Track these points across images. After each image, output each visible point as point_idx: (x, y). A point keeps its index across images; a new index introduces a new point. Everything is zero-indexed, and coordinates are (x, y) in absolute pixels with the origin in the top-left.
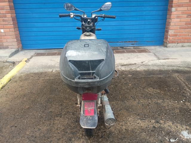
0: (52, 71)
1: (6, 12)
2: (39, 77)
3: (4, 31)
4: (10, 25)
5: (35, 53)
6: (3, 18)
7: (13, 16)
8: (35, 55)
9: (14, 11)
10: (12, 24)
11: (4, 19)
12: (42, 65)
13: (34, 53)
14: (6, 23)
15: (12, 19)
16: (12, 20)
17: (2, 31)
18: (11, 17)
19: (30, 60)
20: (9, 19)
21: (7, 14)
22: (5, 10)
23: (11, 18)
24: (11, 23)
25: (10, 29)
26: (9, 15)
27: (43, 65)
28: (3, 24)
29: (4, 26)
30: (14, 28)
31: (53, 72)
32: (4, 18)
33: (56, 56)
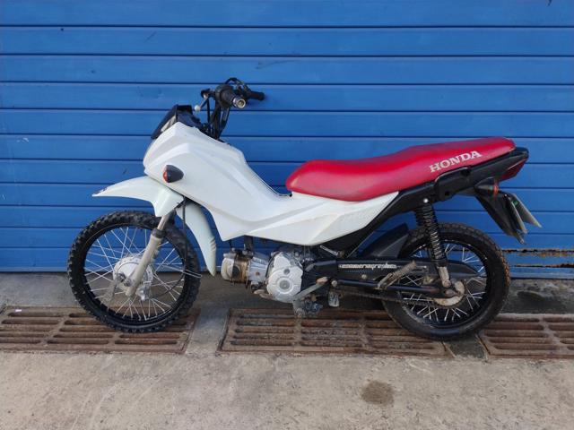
33: (110, 357)
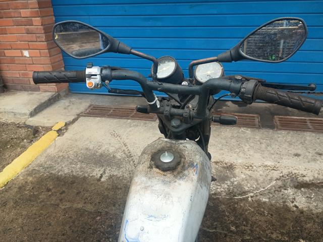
0: (101, 177)
1: (31, 12)
2: (63, 195)
3: (29, 54)
4: (42, 43)
5: (90, 106)
6: (26, 27)
7: (47, 23)
8: (88, 111)
9: (52, 9)
10: (44, 40)
11: (28, 30)
12: (87, 149)
13: (88, 105)
14: (32, 36)
15: (44, 29)
16: (43, 32)
17: (26, 53)
18: (42, 25)
19: (69, 127)
20: (37, 28)
21: (33, 19)
22: (30, 10)
23: (42, 27)
24: (42, 37)
25: (41, 51)
26: (37, 21)
27: (90, 150)
28: (27, 39)
29: (30, 43)
30: (49, 49)
31: (103, 180)
32: (28, 27)
33: (129, 121)
